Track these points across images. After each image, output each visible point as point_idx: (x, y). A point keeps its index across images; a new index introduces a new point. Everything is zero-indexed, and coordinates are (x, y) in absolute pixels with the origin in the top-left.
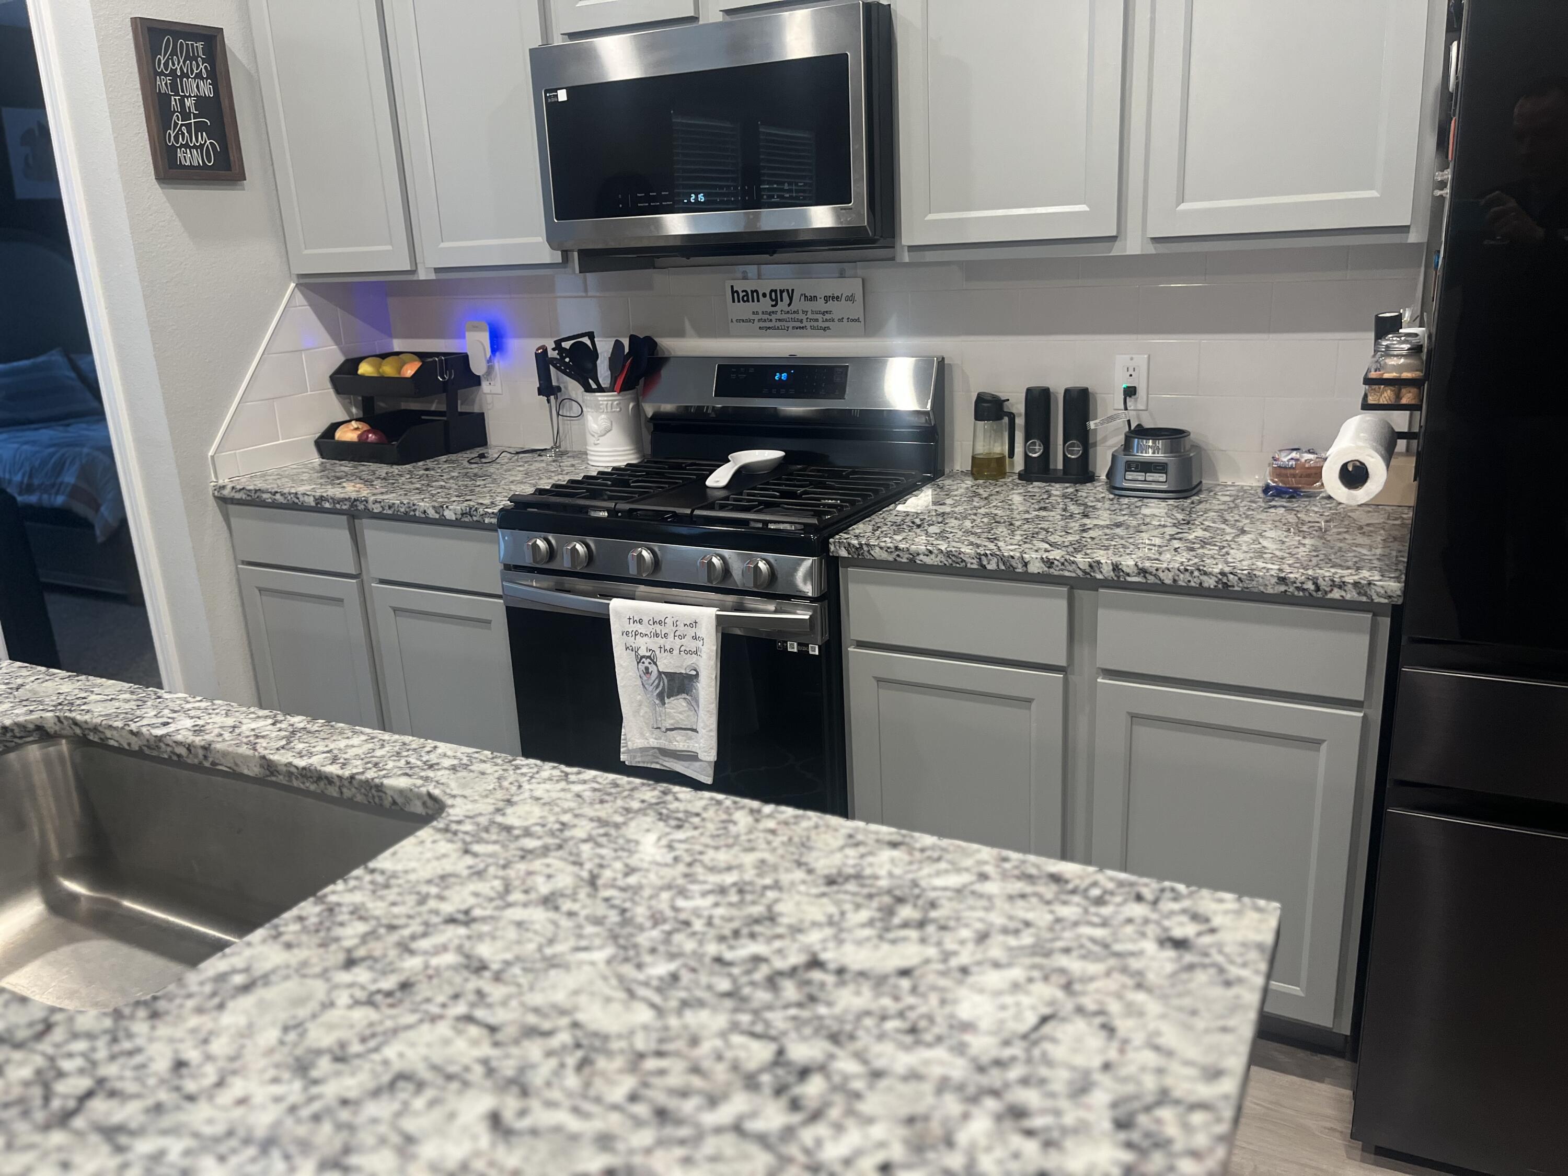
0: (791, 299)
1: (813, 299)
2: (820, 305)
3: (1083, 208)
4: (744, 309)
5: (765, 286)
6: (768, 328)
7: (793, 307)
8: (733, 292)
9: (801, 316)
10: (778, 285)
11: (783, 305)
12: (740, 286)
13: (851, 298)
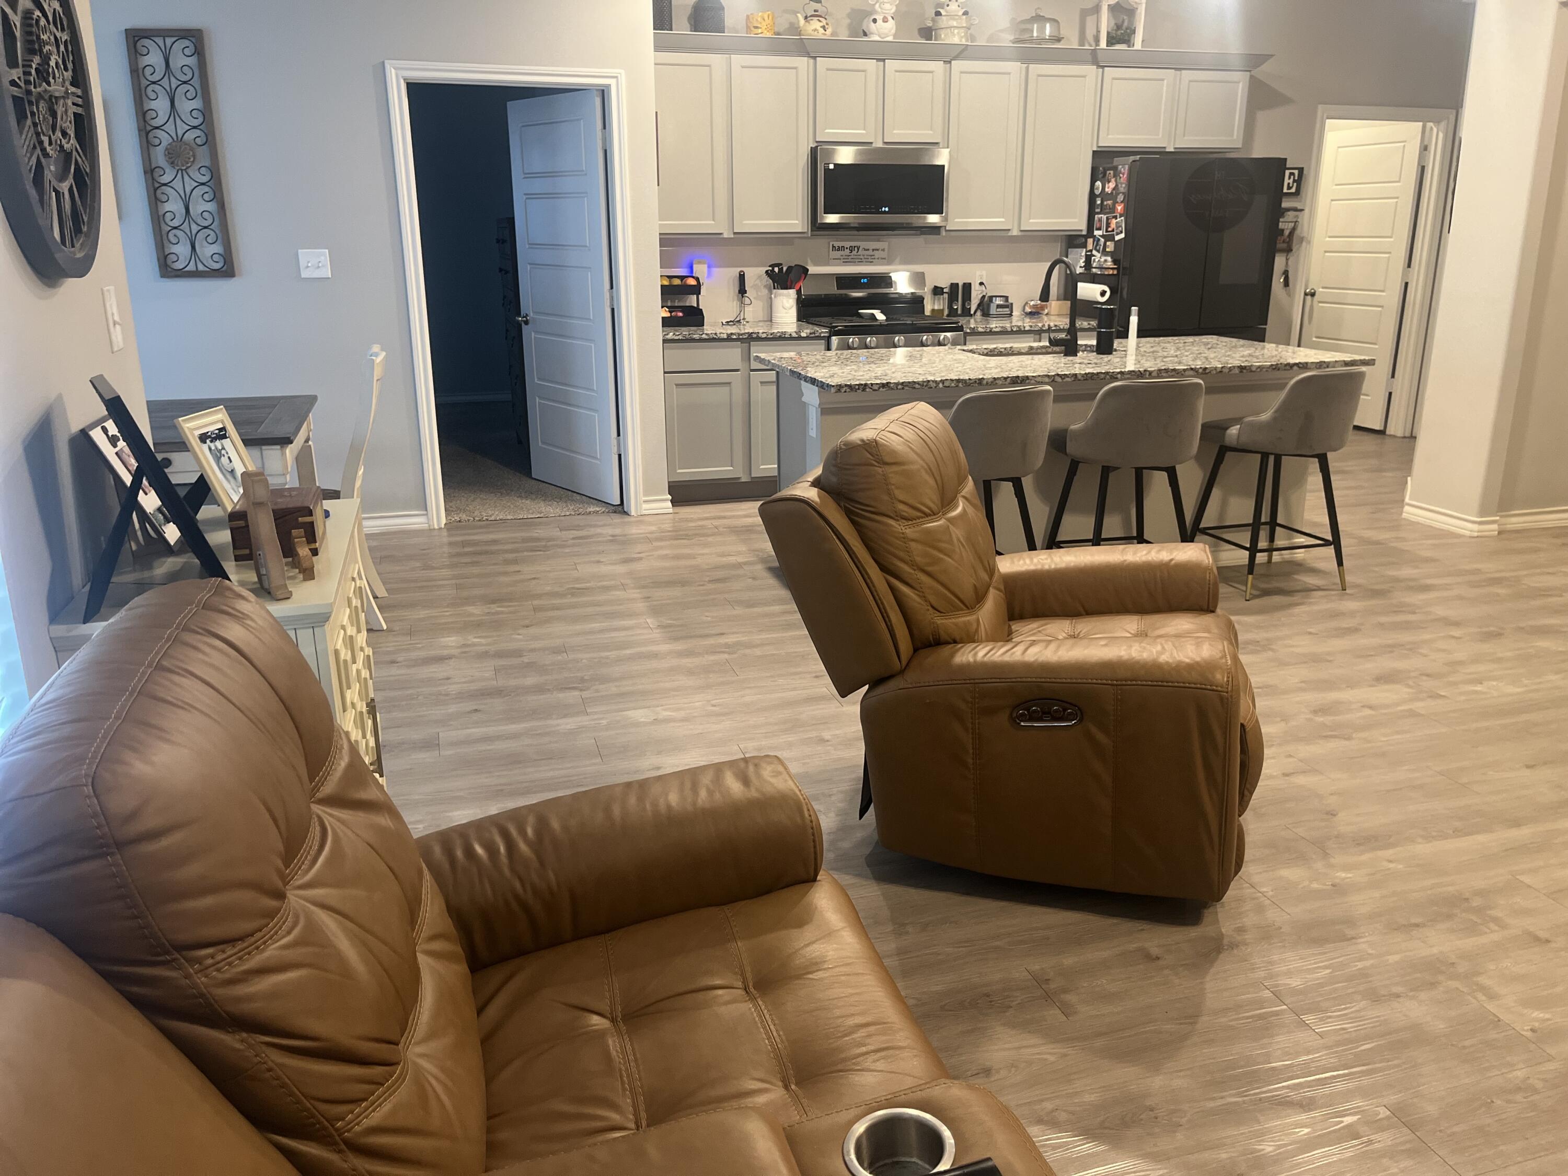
0: (858, 250)
1: (868, 250)
2: (870, 252)
3: (1003, 220)
4: (838, 254)
5: (847, 244)
6: (846, 262)
7: (859, 253)
8: (833, 246)
9: (862, 257)
10: (853, 244)
11: (854, 252)
12: (837, 244)
13: (883, 250)
